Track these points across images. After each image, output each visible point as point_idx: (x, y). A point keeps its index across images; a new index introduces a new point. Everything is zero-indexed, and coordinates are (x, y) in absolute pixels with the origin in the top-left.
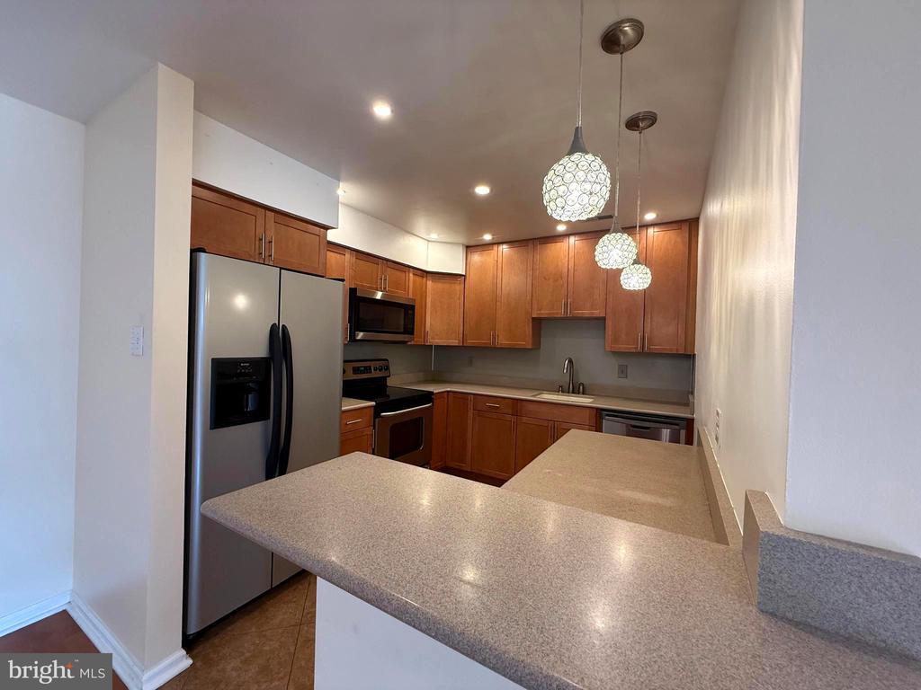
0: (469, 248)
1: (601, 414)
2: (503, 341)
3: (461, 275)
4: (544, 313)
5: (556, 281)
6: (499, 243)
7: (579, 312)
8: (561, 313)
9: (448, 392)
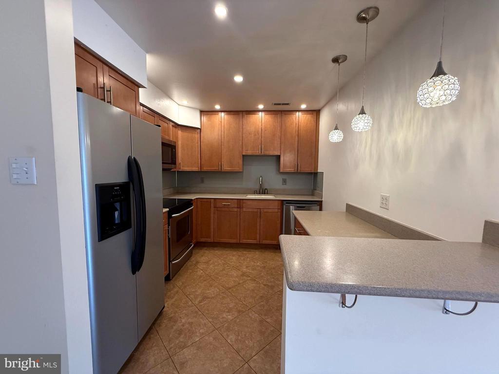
0: (202, 112)
1: (283, 203)
2: (226, 168)
3: (199, 129)
4: (250, 152)
5: (255, 135)
6: (221, 111)
7: (267, 153)
8: (258, 152)
9: (197, 198)
